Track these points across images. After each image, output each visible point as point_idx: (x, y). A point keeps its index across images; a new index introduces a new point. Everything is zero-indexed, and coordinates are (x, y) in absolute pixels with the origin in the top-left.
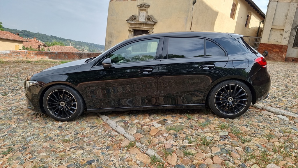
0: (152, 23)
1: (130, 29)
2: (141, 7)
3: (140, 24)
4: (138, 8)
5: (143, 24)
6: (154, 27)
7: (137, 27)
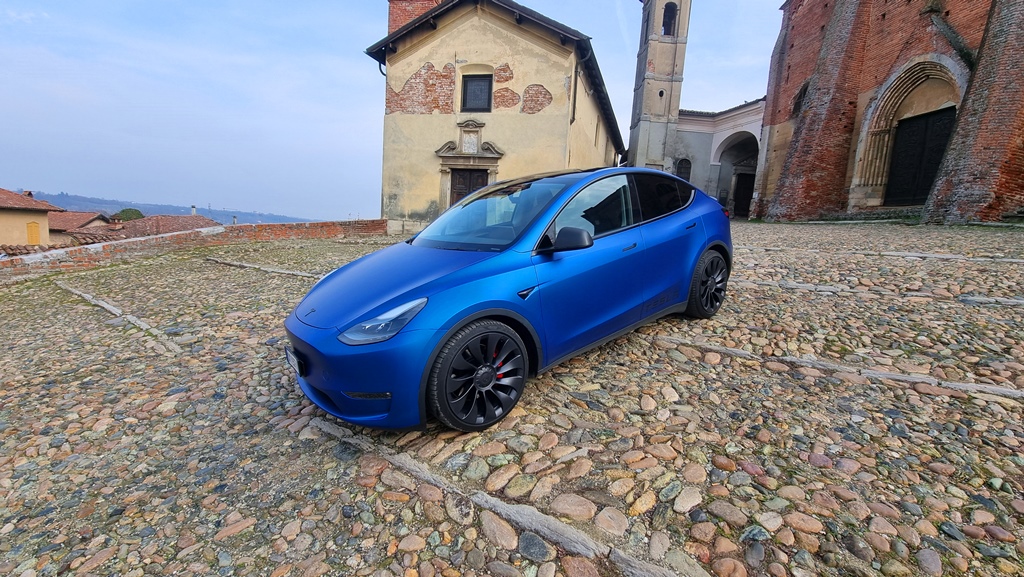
0: (496, 156)
1: (444, 168)
2: (466, 126)
3: (468, 158)
4: (459, 129)
5: (474, 158)
6: (499, 162)
7: (461, 164)
